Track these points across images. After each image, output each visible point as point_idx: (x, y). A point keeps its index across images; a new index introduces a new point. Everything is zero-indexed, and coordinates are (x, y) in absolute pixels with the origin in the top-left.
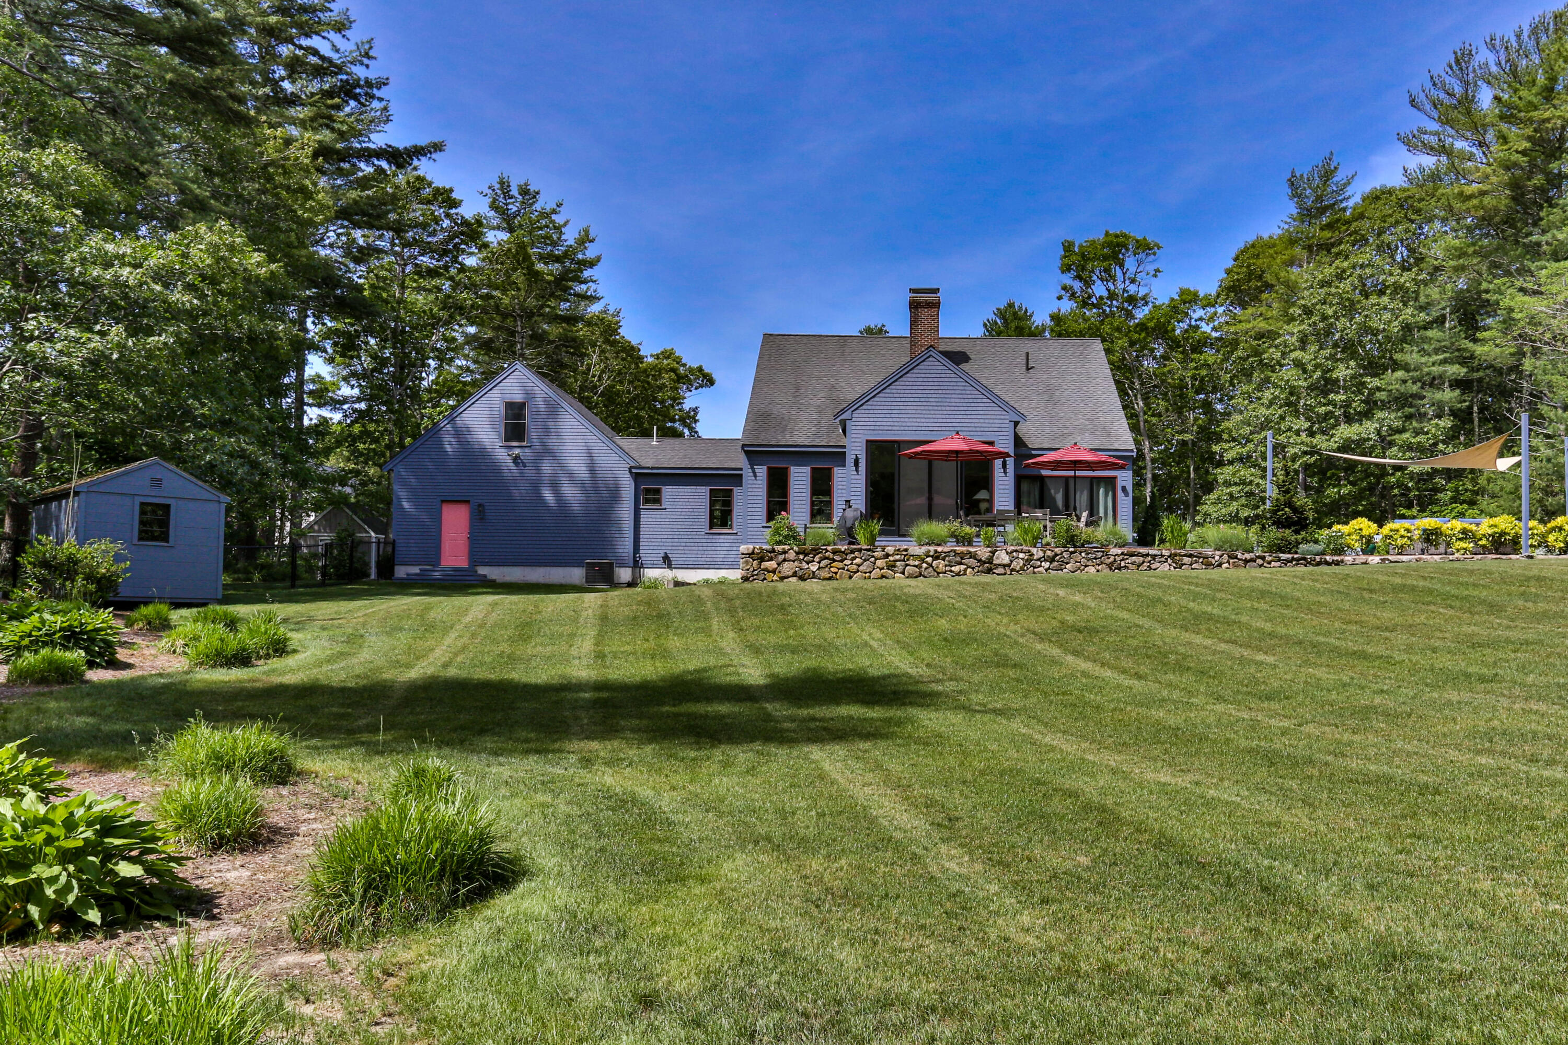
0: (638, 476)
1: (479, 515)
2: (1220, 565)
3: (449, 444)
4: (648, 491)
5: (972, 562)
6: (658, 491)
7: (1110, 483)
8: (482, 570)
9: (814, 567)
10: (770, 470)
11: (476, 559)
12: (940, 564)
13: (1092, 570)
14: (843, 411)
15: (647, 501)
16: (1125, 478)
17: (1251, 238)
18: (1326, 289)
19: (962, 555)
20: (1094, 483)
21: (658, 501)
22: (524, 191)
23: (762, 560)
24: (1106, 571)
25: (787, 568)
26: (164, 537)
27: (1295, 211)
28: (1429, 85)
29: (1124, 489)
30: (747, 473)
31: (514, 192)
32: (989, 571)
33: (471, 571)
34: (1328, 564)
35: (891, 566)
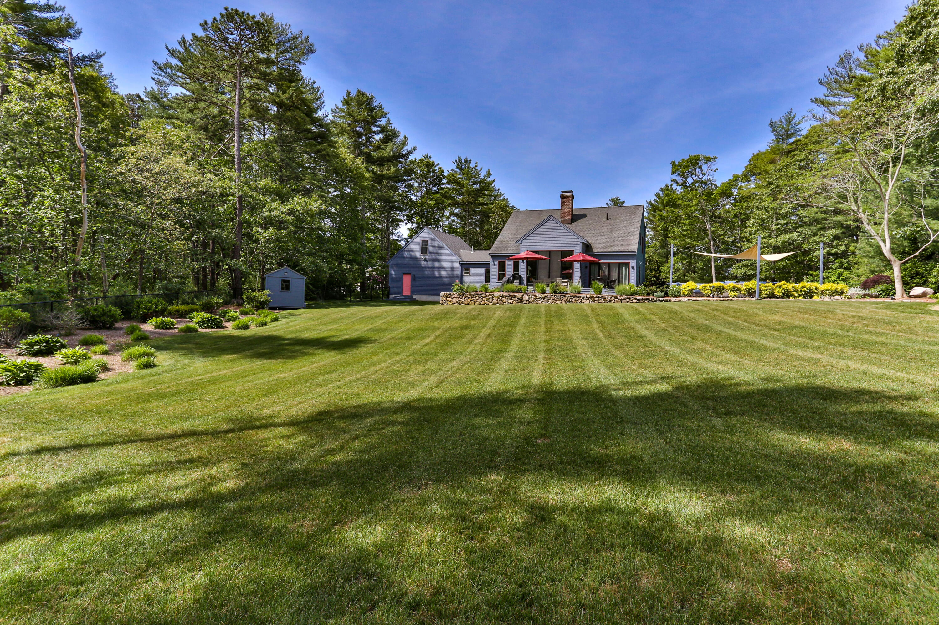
0: (462, 265)
1: (414, 278)
2: (611, 301)
3: (406, 254)
4: (466, 270)
5: (515, 299)
6: (469, 270)
7: (627, 264)
8: (414, 297)
9: (463, 300)
10: (499, 262)
11: (413, 293)
12: (504, 299)
13: (559, 302)
14: (518, 241)
15: (466, 273)
16: (633, 263)
17: (756, 152)
18: (780, 173)
19: (512, 296)
20: (620, 265)
21: (469, 273)
22: (466, 161)
23: (447, 297)
24: (564, 303)
25: (455, 300)
26: (288, 289)
27: (774, 138)
28: (828, 74)
29: (633, 267)
30: (492, 263)
31: (463, 161)
32: (521, 302)
33: (410, 297)
34: (661, 301)
35: (488, 300)
